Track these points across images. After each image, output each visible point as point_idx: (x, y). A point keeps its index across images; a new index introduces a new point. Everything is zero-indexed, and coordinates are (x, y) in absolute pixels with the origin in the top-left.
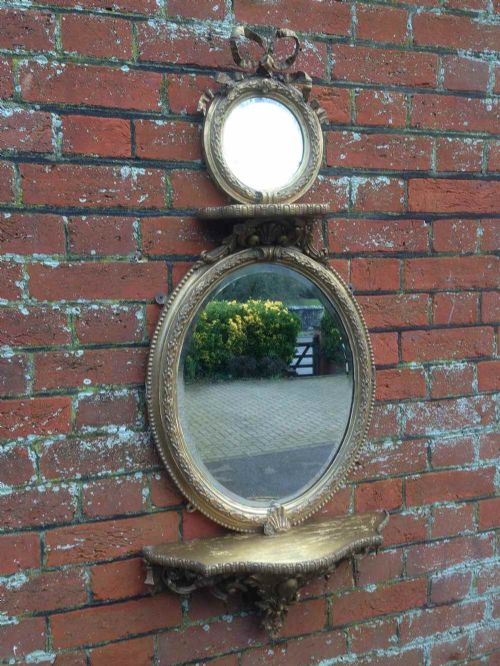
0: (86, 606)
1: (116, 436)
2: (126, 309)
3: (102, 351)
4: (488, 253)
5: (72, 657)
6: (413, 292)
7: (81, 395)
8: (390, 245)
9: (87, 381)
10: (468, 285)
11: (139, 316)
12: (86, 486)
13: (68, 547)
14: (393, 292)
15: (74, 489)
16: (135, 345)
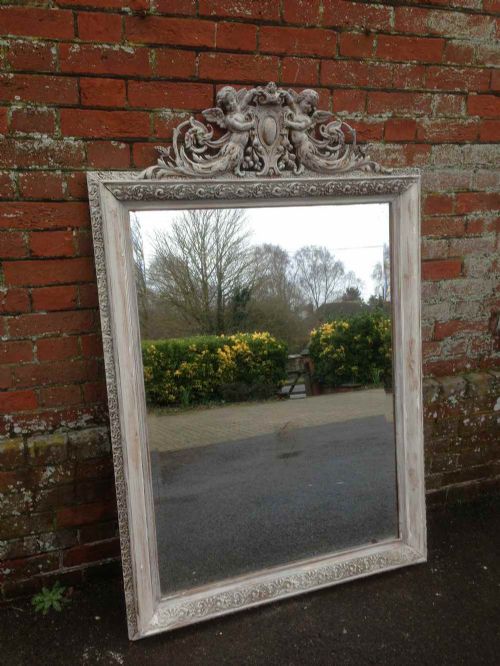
0: (27, 259)
1: (40, 141)
2: (43, 45)
3: (28, 76)
4: (327, 28)
5: (19, 292)
6: (267, 54)
7: (14, 108)
8: (249, 13)
9: (18, 98)
10: (310, 53)
11: (54, 51)
12: (21, 175)
13: (11, 216)
14: (252, 53)
15: (12, 175)
16: (52, 74)
